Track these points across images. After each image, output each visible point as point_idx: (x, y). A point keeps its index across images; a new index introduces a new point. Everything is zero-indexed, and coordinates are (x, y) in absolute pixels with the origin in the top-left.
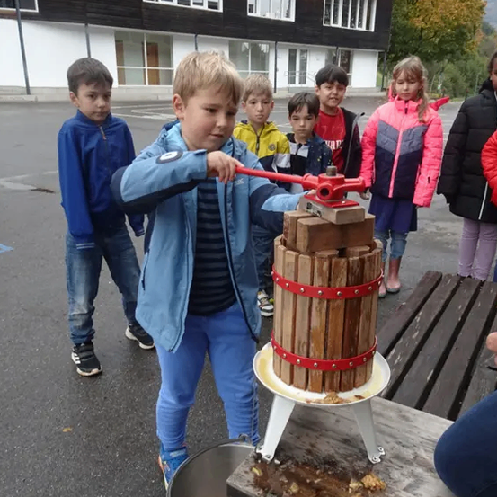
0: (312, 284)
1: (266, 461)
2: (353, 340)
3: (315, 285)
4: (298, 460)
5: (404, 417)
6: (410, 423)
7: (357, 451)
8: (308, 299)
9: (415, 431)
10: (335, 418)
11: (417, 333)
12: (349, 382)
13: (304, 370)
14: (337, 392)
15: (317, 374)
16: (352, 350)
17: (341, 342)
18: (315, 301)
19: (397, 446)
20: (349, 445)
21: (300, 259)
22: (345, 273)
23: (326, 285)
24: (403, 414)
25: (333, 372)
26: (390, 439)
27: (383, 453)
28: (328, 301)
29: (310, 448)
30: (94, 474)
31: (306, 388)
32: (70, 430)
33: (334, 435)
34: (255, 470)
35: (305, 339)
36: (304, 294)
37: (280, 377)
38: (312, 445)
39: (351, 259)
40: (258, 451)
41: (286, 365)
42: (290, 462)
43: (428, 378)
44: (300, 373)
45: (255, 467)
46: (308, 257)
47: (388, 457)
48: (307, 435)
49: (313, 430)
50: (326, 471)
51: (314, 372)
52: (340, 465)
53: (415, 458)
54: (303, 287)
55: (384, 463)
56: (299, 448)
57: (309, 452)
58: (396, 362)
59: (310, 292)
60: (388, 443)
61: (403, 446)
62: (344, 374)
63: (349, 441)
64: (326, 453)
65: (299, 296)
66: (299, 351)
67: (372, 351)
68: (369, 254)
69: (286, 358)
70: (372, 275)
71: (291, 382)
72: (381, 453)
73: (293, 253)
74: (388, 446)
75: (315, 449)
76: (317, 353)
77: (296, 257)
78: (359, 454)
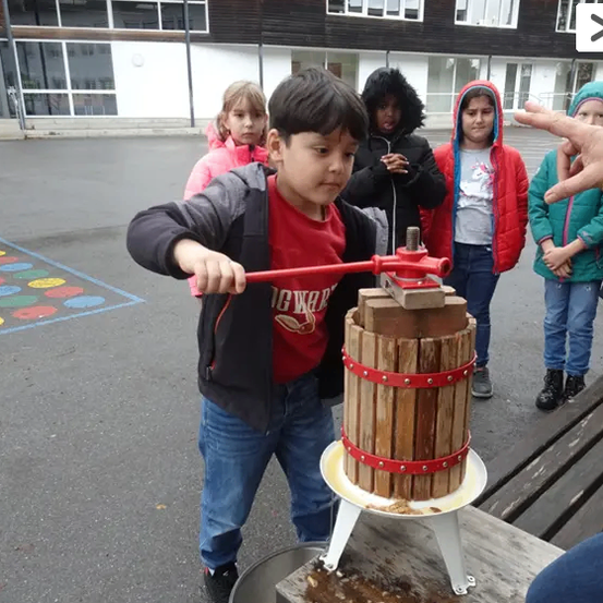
0: (376, 367)
1: (327, 571)
2: (428, 439)
3: (379, 369)
4: (365, 575)
5: (518, 545)
6: (520, 553)
7: (440, 576)
8: (372, 384)
9: (526, 563)
10: (428, 533)
11: (577, 441)
12: (423, 490)
13: (369, 468)
14: (408, 499)
15: (383, 475)
16: (427, 451)
17: (412, 441)
18: (380, 388)
19: (495, 579)
20: (435, 568)
21: (363, 336)
22: (415, 357)
23: (392, 370)
24: (514, 540)
25: (403, 475)
26: (485, 567)
27: (474, 584)
28: (395, 389)
29: (384, 564)
31: (372, 490)
32: (165, 507)
33: (418, 554)
34: (310, 579)
35: (369, 432)
36: (367, 377)
38: (388, 562)
39: (423, 340)
40: (321, 558)
41: (352, 460)
42: (355, 577)
43: (574, 500)
44: (366, 471)
45: (311, 576)
46: (373, 334)
47: (477, 590)
48: (386, 548)
49: (395, 544)
50: (394, 593)
51: (380, 472)
52: (413, 590)
53: (512, 596)
54: (365, 369)
55: (471, 596)
56: (372, 563)
57: (381, 569)
58: (536, 474)
59: (374, 376)
60: (484, 573)
61: (503, 580)
62: (416, 479)
63: (435, 563)
64: (403, 572)
65: (363, 379)
66: (364, 445)
67: (457, 456)
68: (448, 337)
69: (351, 452)
70: (453, 363)
71: (357, 481)
72: (470, 584)
73: (359, 329)
74: (482, 577)
75: (389, 566)
76: (383, 451)
77: (361, 333)
78: (443, 582)
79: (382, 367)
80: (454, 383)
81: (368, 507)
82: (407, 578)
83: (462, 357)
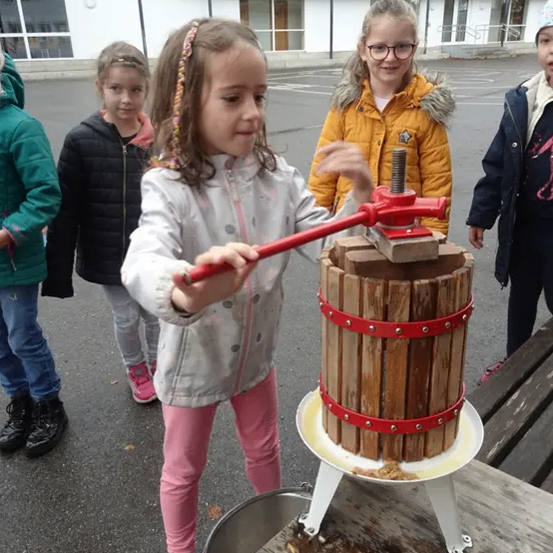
0: (361, 316)
1: (308, 536)
2: (422, 394)
3: (364, 317)
4: (350, 539)
5: (512, 496)
6: (516, 504)
7: (433, 536)
8: (356, 335)
9: (523, 517)
12: (416, 449)
13: (354, 428)
14: (399, 460)
15: (370, 435)
16: (421, 407)
17: (403, 397)
19: (492, 536)
20: (425, 527)
21: (345, 280)
22: (408, 303)
23: (381, 318)
24: (510, 488)
25: (393, 435)
26: (481, 523)
27: (470, 545)
28: (384, 340)
29: (369, 524)
30: (150, 502)
31: (357, 451)
32: (132, 447)
33: (407, 510)
34: (290, 547)
35: (354, 388)
36: (350, 328)
37: (327, 432)
38: (374, 521)
39: (416, 283)
40: (300, 521)
41: (333, 419)
42: (339, 542)
44: (350, 432)
45: (291, 543)
46: (356, 277)
48: (370, 506)
51: (367, 432)
54: (349, 318)
56: (356, 523)
57: (367, 530)
58: (518, 410)
59: (359, 326)
60: (480, 530)
61: (501, 537)
62: (408, 439)
63: (426, 521)
64: (390, 534)
65: (344, 330)
66: (347, 403)
67: (453, 410)
68: (445, 277)
69: (332, 410)
70: (451, 306)
71: (339, 441)
72: (467, 545)
73: (338, 270)
74: (478, 535)
75: (376, 527)
76: (370, 409)
77: (342, 277)
78: (436, 543)
79: (368, 315)
80: (451, 331)
81: (354, 473)
82: (397, 540)
83: (461, 300)
